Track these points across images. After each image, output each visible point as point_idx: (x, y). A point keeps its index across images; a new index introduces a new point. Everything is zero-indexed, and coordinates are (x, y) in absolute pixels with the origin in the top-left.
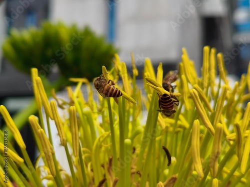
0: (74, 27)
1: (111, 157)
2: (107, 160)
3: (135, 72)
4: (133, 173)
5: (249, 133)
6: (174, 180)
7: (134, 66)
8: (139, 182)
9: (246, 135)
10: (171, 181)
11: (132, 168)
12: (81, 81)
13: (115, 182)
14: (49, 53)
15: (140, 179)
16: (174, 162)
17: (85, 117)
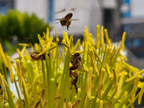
0: (26, 14)
1: (44, 89)
2: (42, 90)
3: (58, 40)
4: (56, 98)
5: (121, 74)
6: (79, 101)
7: (57, 36)
8: (60, 103)
9: (120, 75)
10: (78, 102)
11: (56, 95)
12: (25, 45)
13: (46, 103)
14: (12, 29)
15: (60, 101)
16: (80, 91)
17: (29, 66)
